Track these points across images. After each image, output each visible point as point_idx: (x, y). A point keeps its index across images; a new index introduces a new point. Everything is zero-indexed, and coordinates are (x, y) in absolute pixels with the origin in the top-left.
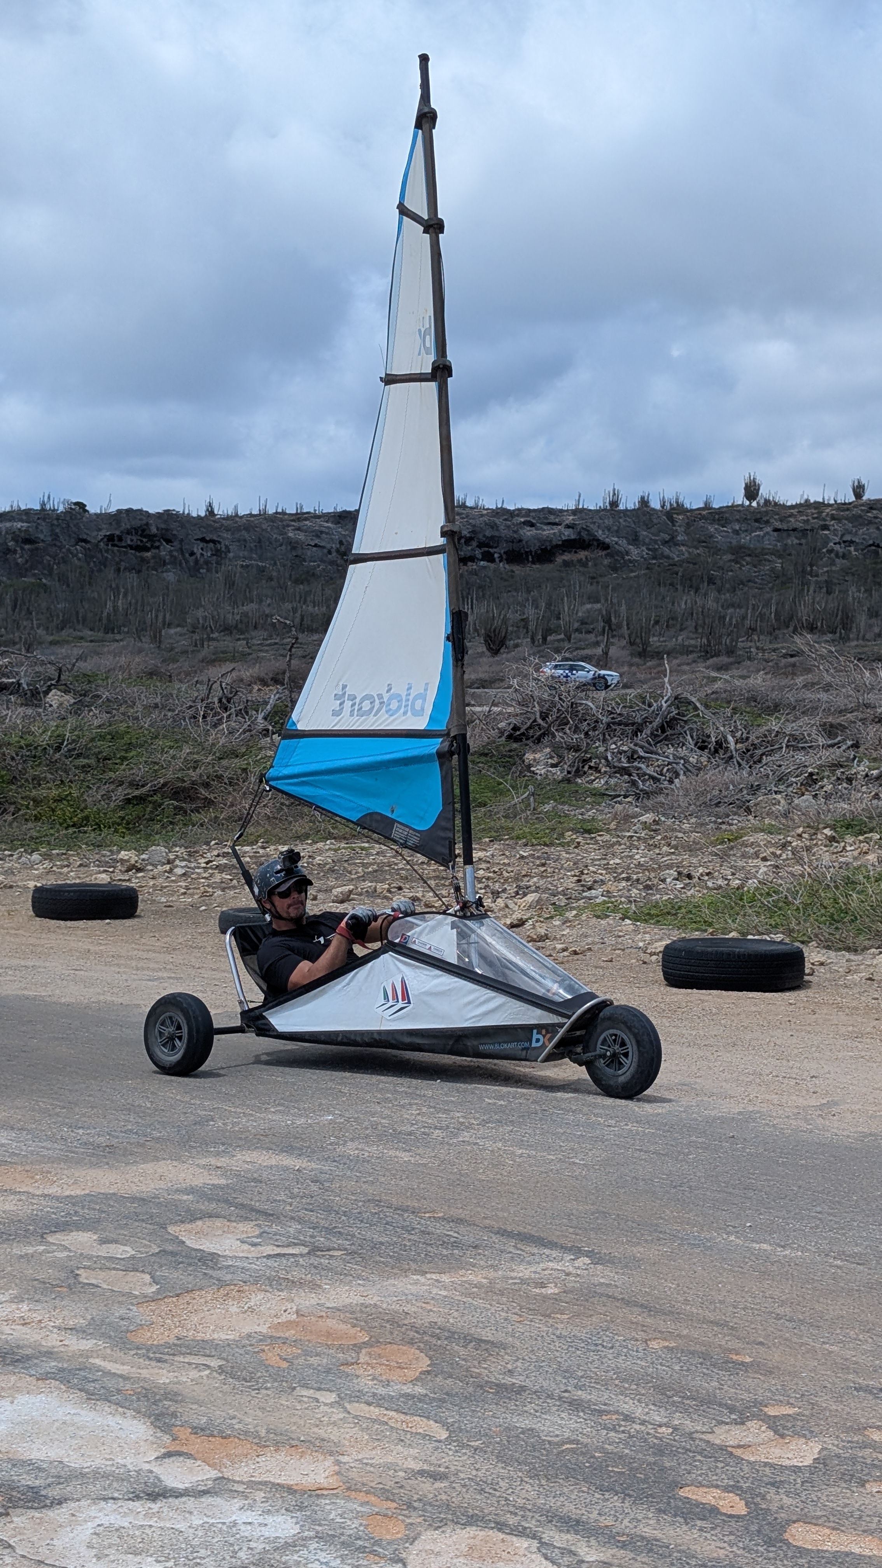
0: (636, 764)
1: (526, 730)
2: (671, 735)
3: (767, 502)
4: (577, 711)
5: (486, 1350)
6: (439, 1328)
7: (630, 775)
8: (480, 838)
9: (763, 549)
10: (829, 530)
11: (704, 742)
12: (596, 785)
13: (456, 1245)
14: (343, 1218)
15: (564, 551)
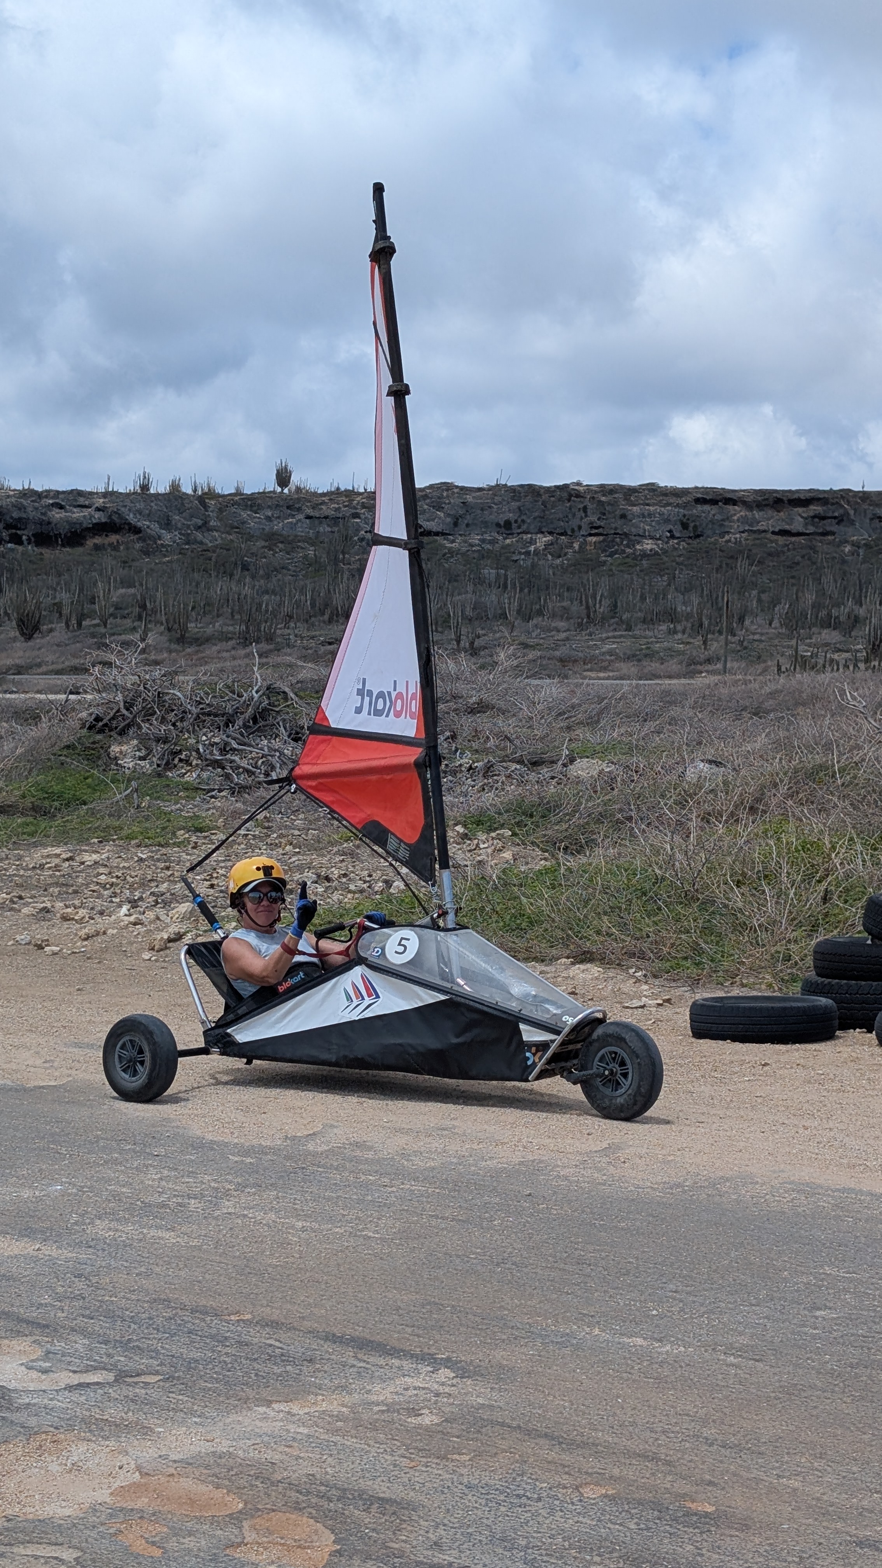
0: (228, 756)
1: (110, 720)
2: (264, 726)
3: (298, 489)
4: (164, 701)
5: (394, 1513)
6: (322, 1484)
7: (223, 768)
8: (88, 839)
9: (296, 536)
10: (360, 518)
11: (297, 733)
12: (187, 778)
13: (285, 1358)
14: (133, 1326)
15: (96, 534)
